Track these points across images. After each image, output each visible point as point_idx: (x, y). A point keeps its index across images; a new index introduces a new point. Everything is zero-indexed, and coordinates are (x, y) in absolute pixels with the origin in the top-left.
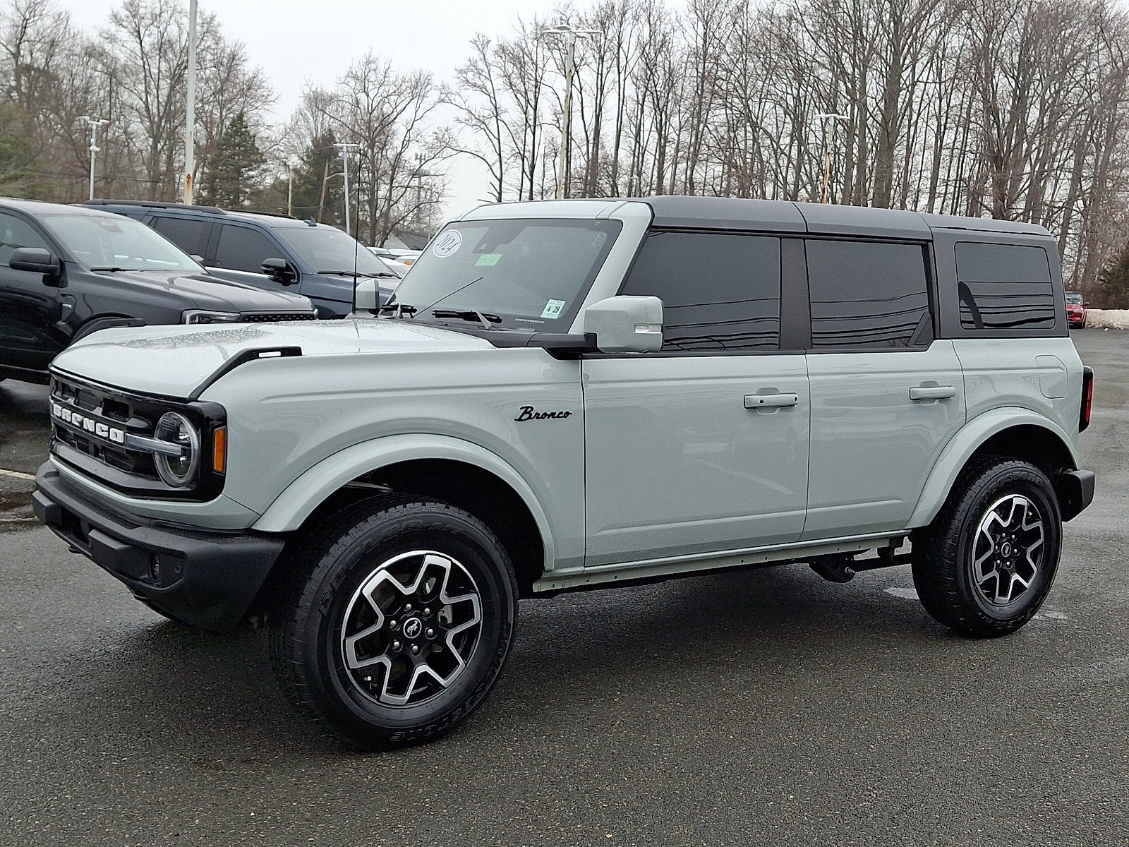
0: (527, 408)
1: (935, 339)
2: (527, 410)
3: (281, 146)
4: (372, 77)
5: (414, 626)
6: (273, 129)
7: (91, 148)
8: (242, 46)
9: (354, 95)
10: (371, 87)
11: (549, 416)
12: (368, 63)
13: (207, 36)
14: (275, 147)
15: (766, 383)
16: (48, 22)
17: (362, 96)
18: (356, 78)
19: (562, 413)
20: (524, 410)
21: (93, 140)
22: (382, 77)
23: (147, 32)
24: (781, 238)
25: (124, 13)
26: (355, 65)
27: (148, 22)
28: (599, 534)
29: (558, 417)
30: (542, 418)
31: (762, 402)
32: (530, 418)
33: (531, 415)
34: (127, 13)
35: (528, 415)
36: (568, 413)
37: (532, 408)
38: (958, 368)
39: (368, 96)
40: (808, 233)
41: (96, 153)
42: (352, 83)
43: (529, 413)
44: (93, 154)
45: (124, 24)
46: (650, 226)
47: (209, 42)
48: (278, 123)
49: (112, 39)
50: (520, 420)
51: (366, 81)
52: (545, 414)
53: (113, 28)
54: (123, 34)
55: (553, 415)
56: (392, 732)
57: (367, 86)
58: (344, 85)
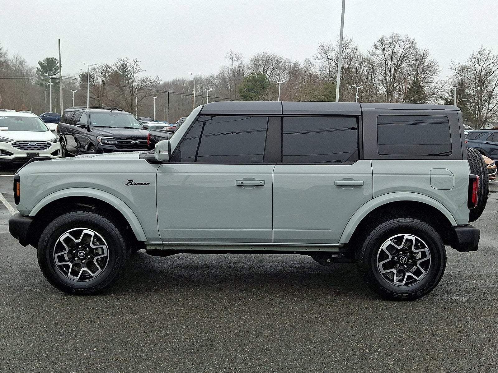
0: (131, 181)
1: (359, 159)
2: (130, 181)
3: (442, 90)
4: (482, 57)
5: (82, 254)
6: (438, 83)
7: (356, 97)
8: (427, 51)
9: (473, 66)
10: (481, 62)
11: (140, 184)
12: (481, 51)
13: (411, 49)
14: (439, 91)
15: (248, 176)
16: (350, 51)
17: (477, 66)
18: (475, 58)
19: (146, 183)
20: (129, 181)
21: (357, 94)
22: (486, 57)
23: (387, 50)
24: (268, 117)
25: (378, 44)
26: (475, 53)
27: (388, 46)
28: (164, 230)
29: (144, 184)
30: (137, 184)
31: (242, 183)
32: (131, 184)
33: (132, 183)
34: (379, 43)
35: (131, 183)
36: (148, 184)
37: (133, 181)
38: (370, 173)
39: (480, 66)
40: (283, 114)
41: (358, 98)
42: (473, 61)
43: (131, 182)
44: (357, 99)
45: (379, 48)
46: (199, 113)
47: (412, 51)
48: (441, 80)
49: (373, 54)
50: (127, 185)
51: (480, 59)
52: (138, 183)
53: (374, 50)
54: (378, 52)
55: (142, 184)
56: (72, 288)
57: (480, 61)
58: (469, 62)
